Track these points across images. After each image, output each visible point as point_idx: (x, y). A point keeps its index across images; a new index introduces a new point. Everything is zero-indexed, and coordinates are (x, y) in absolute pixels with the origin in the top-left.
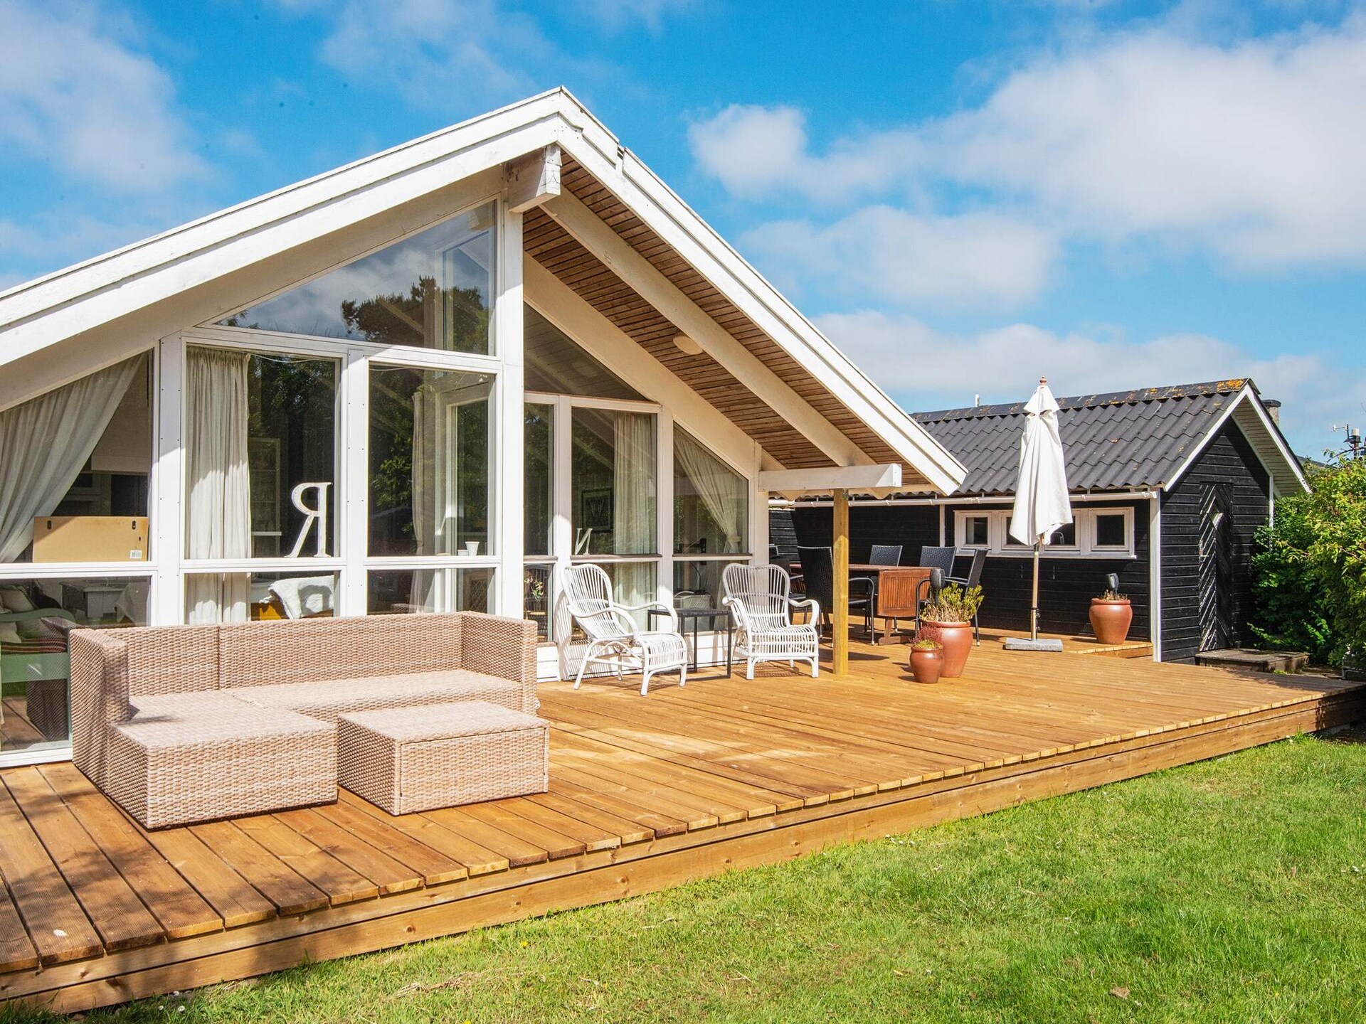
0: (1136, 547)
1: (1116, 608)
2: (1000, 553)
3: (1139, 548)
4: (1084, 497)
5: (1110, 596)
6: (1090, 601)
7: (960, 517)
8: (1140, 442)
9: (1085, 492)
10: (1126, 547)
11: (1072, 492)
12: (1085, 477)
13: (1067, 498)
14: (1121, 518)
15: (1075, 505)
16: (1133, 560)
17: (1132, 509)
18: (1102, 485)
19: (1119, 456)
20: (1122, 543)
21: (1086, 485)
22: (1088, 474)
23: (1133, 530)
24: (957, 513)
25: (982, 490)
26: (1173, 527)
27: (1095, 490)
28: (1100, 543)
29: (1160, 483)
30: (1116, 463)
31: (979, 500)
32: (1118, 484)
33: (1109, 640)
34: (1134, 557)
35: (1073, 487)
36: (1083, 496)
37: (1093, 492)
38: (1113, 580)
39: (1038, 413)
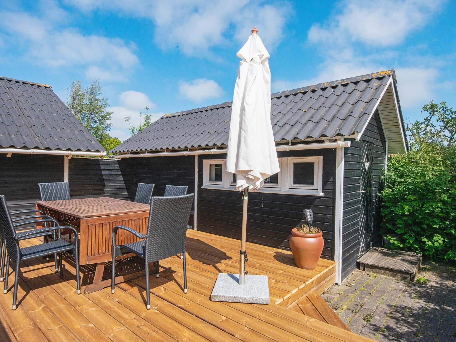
0: (323, 187)
1: (312, 240)
2: (229, 188)
3: (326, 187)
4: (287, 148)
5: (306, 229)
6: (290, 232)
7: (206, 163)
8: (325, 109)
9: (287, 144)
10: (315, 187)
11: (278, 144)
12: (287, 133)
13: (274, 149)
14: (312, 165)
15: (281, 154)
16: (321, 197)
17: (321, 158)
18: (302, 137)
19: (311, 117)
20: (313, 183)
21: (289, 138)
22: (289, 131)
23: (322, 174)
24: (204, 161)
25: (214, 144)
26: (350, 172)
27: (296, 141)
28: (295, 183)
29: (354, 133)
30: (310, 122)
31: (212, 152)
32: (316, 136)
33: (306, 266)
34: (322, 194)
35: (278, 140)
36: (286, 146)
37: (293, 143)
38: (309, 214)
39: (248, 60)
